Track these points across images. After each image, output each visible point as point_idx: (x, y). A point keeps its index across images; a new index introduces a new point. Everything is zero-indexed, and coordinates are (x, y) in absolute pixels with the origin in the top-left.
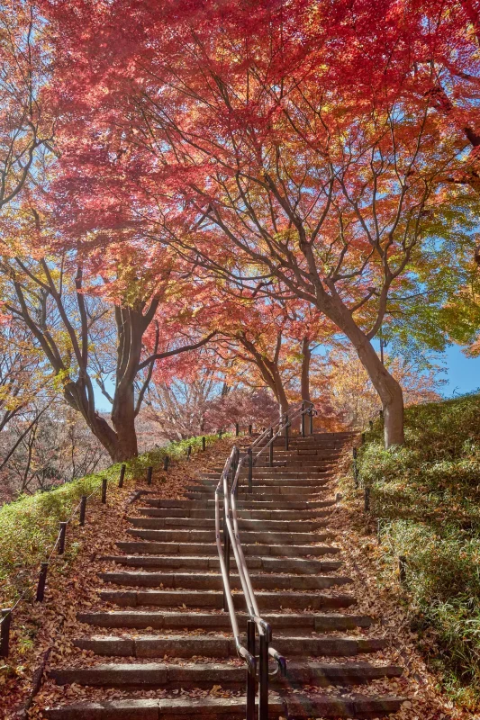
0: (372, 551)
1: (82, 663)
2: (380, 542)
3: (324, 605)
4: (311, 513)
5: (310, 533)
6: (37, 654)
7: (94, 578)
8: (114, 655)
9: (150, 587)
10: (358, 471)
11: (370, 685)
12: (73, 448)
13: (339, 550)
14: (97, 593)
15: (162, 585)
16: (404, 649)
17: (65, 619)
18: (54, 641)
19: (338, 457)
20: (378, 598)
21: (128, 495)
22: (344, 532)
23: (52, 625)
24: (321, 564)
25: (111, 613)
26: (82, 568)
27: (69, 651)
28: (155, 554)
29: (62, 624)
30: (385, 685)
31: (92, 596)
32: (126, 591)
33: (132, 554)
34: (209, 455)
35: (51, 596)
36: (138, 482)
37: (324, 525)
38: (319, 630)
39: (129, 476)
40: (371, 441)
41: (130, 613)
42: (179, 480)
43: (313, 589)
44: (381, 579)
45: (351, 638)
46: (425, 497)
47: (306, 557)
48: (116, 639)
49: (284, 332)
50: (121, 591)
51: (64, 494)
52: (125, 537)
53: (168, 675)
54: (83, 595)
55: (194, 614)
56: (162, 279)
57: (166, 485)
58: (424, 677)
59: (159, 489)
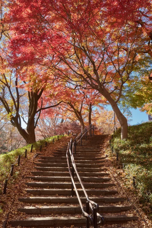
0: (121, 174)
1: (21, 218)
2: (124, 172)
3: (107, 194)
4: (98, 161)
5: (98, 168)
6: (4, 215)
7: (24, 185)
8: (33, 214)
9: (44, 188)
10: (113, 147)
11: (127, 223)
12: (12, 140)
13: (109, 174)
14: (25, 190)
15: (48, 187)
16: (138, 210)
17: (14, 200)
18: (11, 209)
19: (104, 143)
20: (126, 191)
21: (34, 155)
22: (110, 168)
23: (9, 203)
24: (104, 179)
25: (31, 198)
26: (19, 181)
27: (16, 213)
28: (45, 176)
29: (13, 202)
30: (132, 223)
31: (24, 191)
32: (36, 190)
33: (37, 176)
34: (60, 142)
35: (9, 192)
36: (37, 151)
37: (103, 165)
38: (106, 203)
39: (34, 149)
40: (115, 137)
41: (38, 197)
42: (51, 150)
43: (102, 188)
44: (126, 184)
45: (118, 206)
46: (139, 156)
47: (98, 177)
48: (34, 208)
49: (84, 102)
50: (34, 189)
51: (11, 154)
52: (34, 170)
53: (54, 221)
54: (20, 191)
55: (61, 198)
56: (45, 83)
57: (46, 151)
58: (146, 221)
59: (44, 153)
